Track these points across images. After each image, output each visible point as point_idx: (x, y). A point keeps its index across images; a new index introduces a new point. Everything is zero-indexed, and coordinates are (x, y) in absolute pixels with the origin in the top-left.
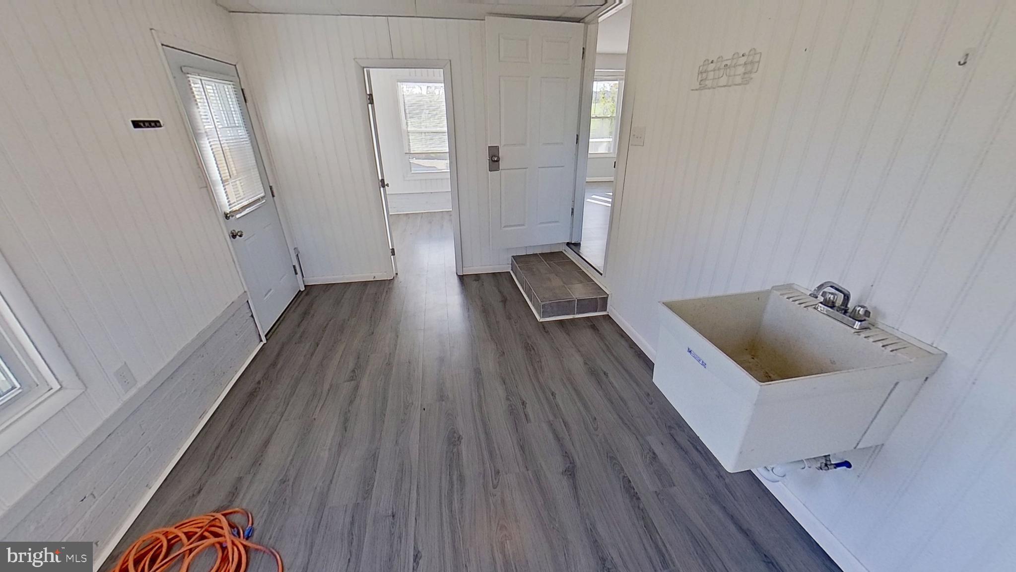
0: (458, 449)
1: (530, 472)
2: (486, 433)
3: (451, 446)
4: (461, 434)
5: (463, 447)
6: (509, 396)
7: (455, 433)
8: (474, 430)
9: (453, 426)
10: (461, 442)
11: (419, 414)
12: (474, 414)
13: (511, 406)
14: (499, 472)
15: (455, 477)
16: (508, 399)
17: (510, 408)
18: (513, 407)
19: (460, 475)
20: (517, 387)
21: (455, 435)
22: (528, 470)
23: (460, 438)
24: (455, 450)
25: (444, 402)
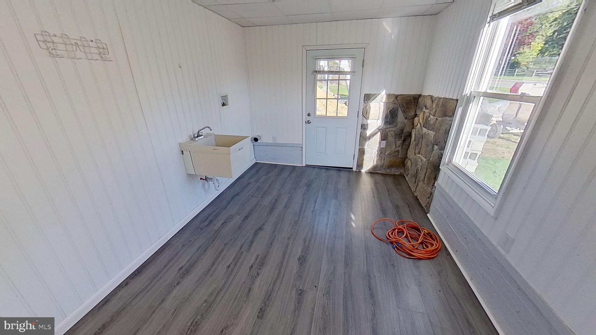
0: (302, 254)
1: (275, 234)
2: (284, 258)
3: (305, 256)
4: (297, 261)
5: (299, 254)
6: (255, 277)
7: (301, 263)
8: (289, 261)
9: (300, 268)
10: (299, 257)
11: (319, 284)
12: (285, 271)
13: (260, 268)
14: (288, 238)
15: (308, 242)
16: (258, 274)
17: (261, 267)
18: (259, 267)
19: (305, 242)
20: (245, 282)
21: (301, 262)
22: (276, 235)
23: (299, 259)
24: (304, 254)
25: (301, 288)
